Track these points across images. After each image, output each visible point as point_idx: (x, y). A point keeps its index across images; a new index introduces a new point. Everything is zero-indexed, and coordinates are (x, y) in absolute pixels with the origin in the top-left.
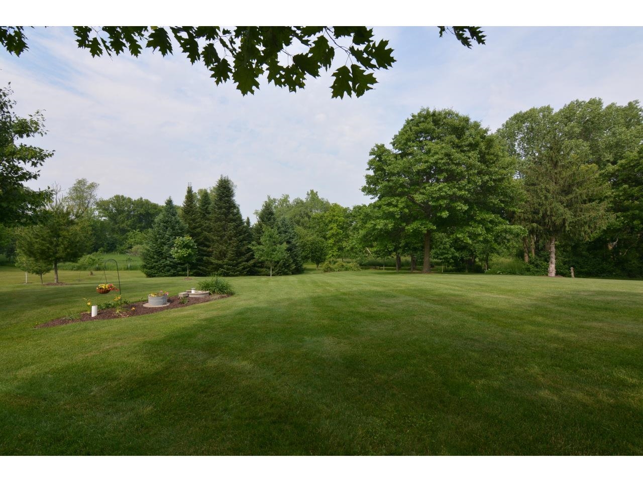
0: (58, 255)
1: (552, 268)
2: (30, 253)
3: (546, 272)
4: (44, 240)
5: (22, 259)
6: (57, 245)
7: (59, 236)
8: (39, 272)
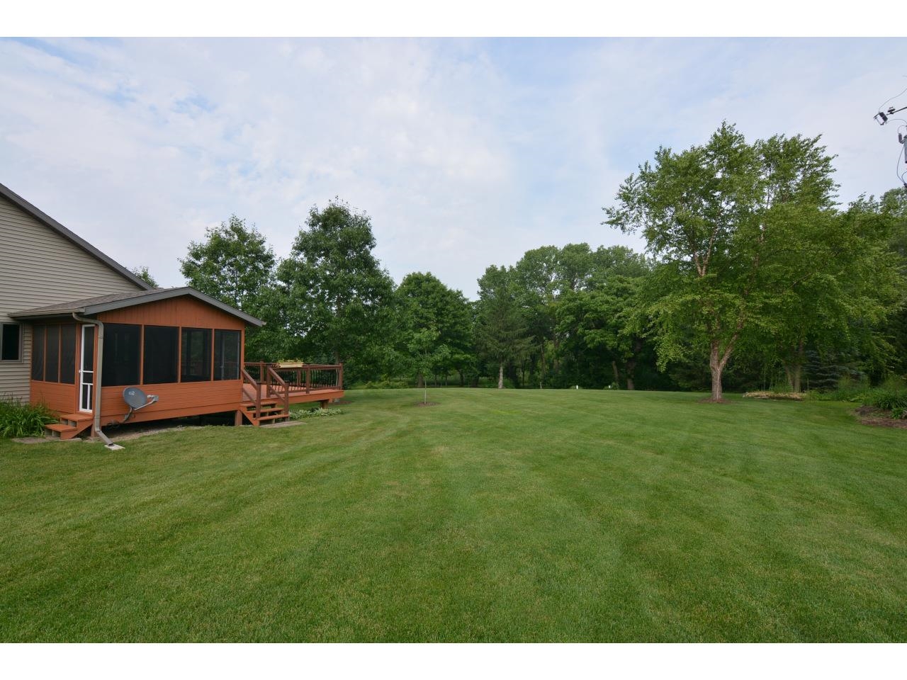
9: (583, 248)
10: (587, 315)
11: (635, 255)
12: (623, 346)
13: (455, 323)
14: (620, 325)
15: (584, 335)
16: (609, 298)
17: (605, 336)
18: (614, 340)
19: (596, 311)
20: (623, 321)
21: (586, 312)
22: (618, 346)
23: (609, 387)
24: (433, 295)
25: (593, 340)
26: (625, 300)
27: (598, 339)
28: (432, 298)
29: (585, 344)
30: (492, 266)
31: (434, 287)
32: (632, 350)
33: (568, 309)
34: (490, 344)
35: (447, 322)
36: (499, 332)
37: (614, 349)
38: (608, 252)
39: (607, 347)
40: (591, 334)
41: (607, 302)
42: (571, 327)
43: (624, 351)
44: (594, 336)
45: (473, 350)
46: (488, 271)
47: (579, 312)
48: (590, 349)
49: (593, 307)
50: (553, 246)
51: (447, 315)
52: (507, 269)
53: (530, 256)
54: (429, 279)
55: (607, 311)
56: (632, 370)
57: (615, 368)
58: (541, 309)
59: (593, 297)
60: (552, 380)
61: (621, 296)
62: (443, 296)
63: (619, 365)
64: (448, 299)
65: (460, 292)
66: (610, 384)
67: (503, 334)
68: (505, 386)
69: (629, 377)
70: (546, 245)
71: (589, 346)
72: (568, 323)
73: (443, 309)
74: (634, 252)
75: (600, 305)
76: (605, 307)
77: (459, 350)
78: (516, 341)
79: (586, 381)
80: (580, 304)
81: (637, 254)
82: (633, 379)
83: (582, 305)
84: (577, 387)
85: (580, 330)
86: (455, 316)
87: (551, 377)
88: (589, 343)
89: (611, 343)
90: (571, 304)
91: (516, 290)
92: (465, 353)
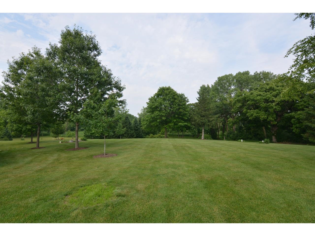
0: (58, 133)
1: (203, 136)
2: (53, 132)
3: (201, 138)
4: (56, 129)
5: (51, 134)
6: (58, 131)
7: (59, 128)
8: (56, 137)
9: (247, 73)
10: (249, 102)
11: (274, 76)
12: (270, 118)
13: (179, 109)
14: (268, 107)
15: (247, 112)
16: (261, 93)
17: (259, 113)
18: (265, 115)
19: (253, 100)
20: (270, 105)
21: (248, 101)
22: (267, 118)
23: (263, 141)
24: (168, 96)
25: (252, 115)
26: (271, 94)
27: (255, 115)
28: (169, 97)
29: (248, 117)
30: (203, 85)
31: (170, 92)
32: (275, 120)
33: (238, 100)
34: (196, 118)
35: (175, 108)
36: (202, 112)
37: (265, 120)
38: (260, 74)
39: (261, 119)
40: (251, 112)
41: (260, 95)
42: (240, 110)
43: (271, 121)
44: (253, 113)
45: (189, 120)
46: (201, 88)
47: (245, 101)
48: (250, 120)
49: (252, 97)
50: (231, 74)
51: (175, 104)
52: (210, 86)
53: (220, 79)
54: (169, 89)
55: (260, 99)
56: (275, 131)
57: (264, 130)
58: (225, 102)
59: (252, 94)
60: (231, 135)
61: (269, 92)
62: (174, 96)
63: (267, 128)
64: (176, 97)
65: (183, 94)
66: (263, 140)
67: (203, 113)
68: (205, 138)
69: (273, 135)
70: (228, 74)
71: (250, 118)
72: (238, 107)
73: (174, 102)
74: (274, 74)
75: (256, 97)
76: (259, 98)
77: (182, 121)
78: (210, 116)
79: (248, 136)
80: (244, 97)
81: (276, 75)
82: (276, 136)
83: (245, 98)
84: (242, 140)
85: (245, 110)
86: (179, 105)
87: (231, 134)
88: (250, 117)
89: (263, 116)
90: (239, 98)
91: (213, 94)
92: (185, 122)
